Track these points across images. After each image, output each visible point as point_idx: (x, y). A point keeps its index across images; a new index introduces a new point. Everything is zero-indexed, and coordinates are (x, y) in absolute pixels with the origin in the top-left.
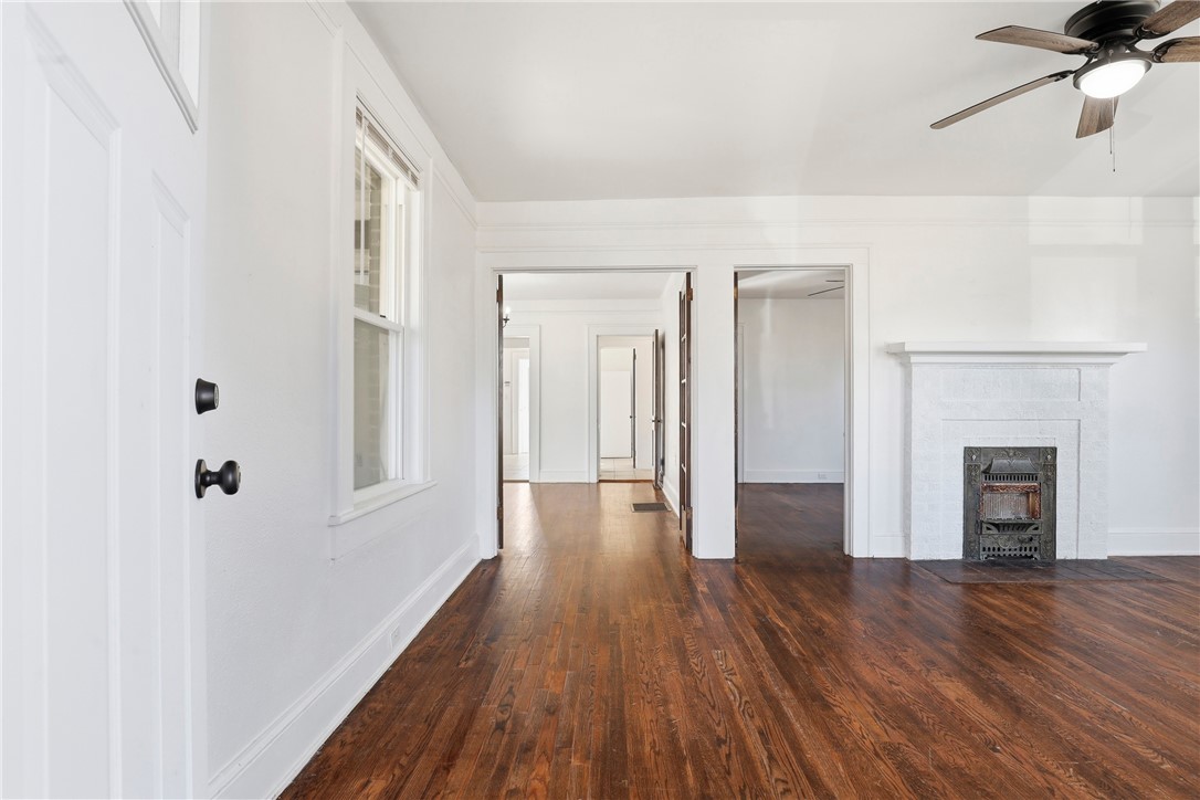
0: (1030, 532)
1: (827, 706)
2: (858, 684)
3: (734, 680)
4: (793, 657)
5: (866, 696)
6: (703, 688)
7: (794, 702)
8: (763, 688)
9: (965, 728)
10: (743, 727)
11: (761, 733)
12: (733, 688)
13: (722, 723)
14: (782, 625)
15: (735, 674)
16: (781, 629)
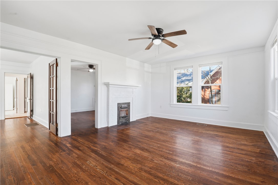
0: (127, 117)
1: (122, 165)
2: (124, 157)
3: (98, 168)
4: (105, 156)
5: (127, 159)
6: (93, 174)
7: (115, 167)
8: (107, 167)
9: (146, 158)
10: (111, 180)
11: (116, 179)
12: (100, 170)
13: (106, 181)
14: (97, 149)
15: (97, 166)
16: (97, 150)
